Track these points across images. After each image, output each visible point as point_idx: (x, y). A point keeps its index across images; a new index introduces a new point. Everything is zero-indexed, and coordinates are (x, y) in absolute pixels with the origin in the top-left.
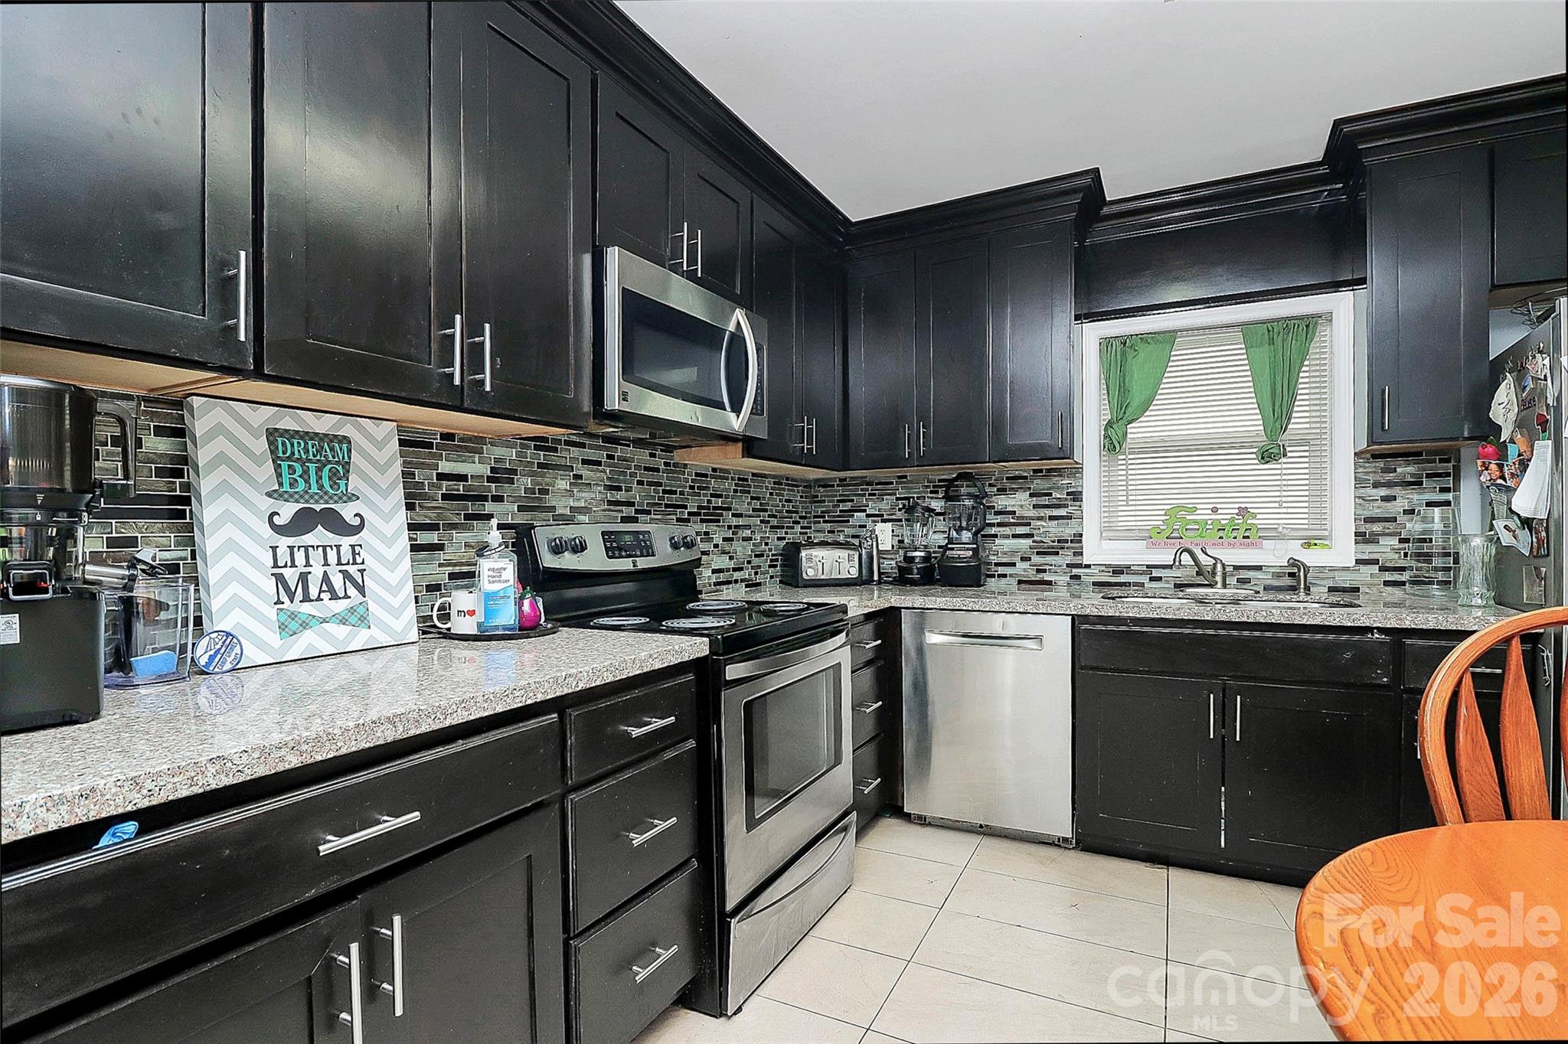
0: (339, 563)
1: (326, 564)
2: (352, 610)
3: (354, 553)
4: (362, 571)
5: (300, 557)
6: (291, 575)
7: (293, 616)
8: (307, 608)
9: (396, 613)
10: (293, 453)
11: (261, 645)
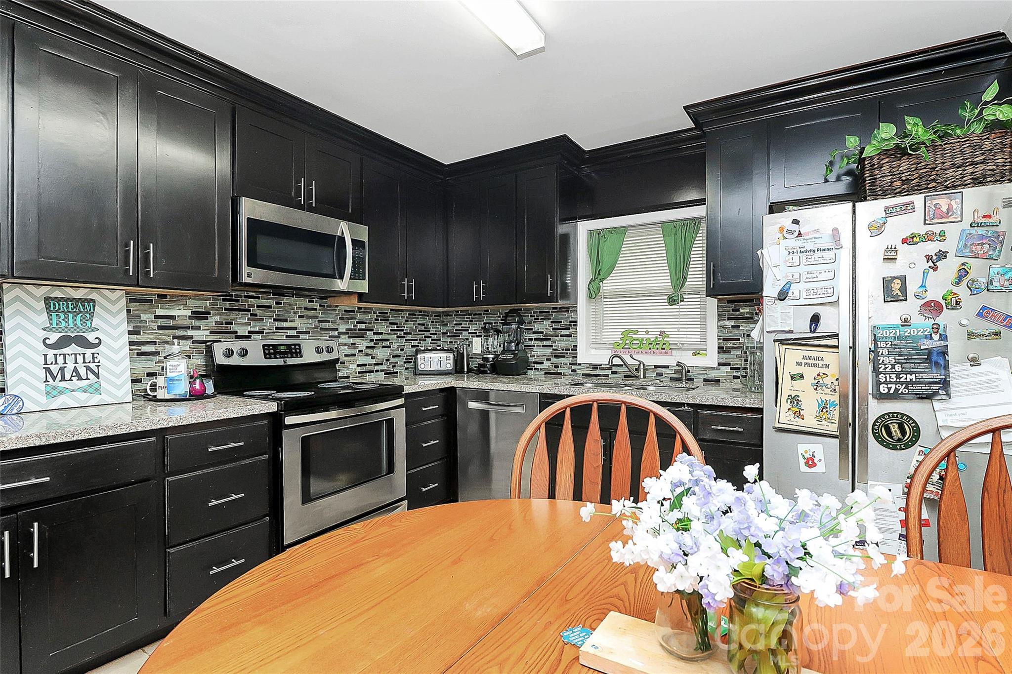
0: (84, 362)
1: (76, 362)
2: (90, 386)
3: (93, 358)
4: (98, 366)
5: (60, 360)
6: (55, 369)
7: (54, 388)
8: (63, 384)
9: (119, 387)
10: (59, 309)
11: (35, 402)
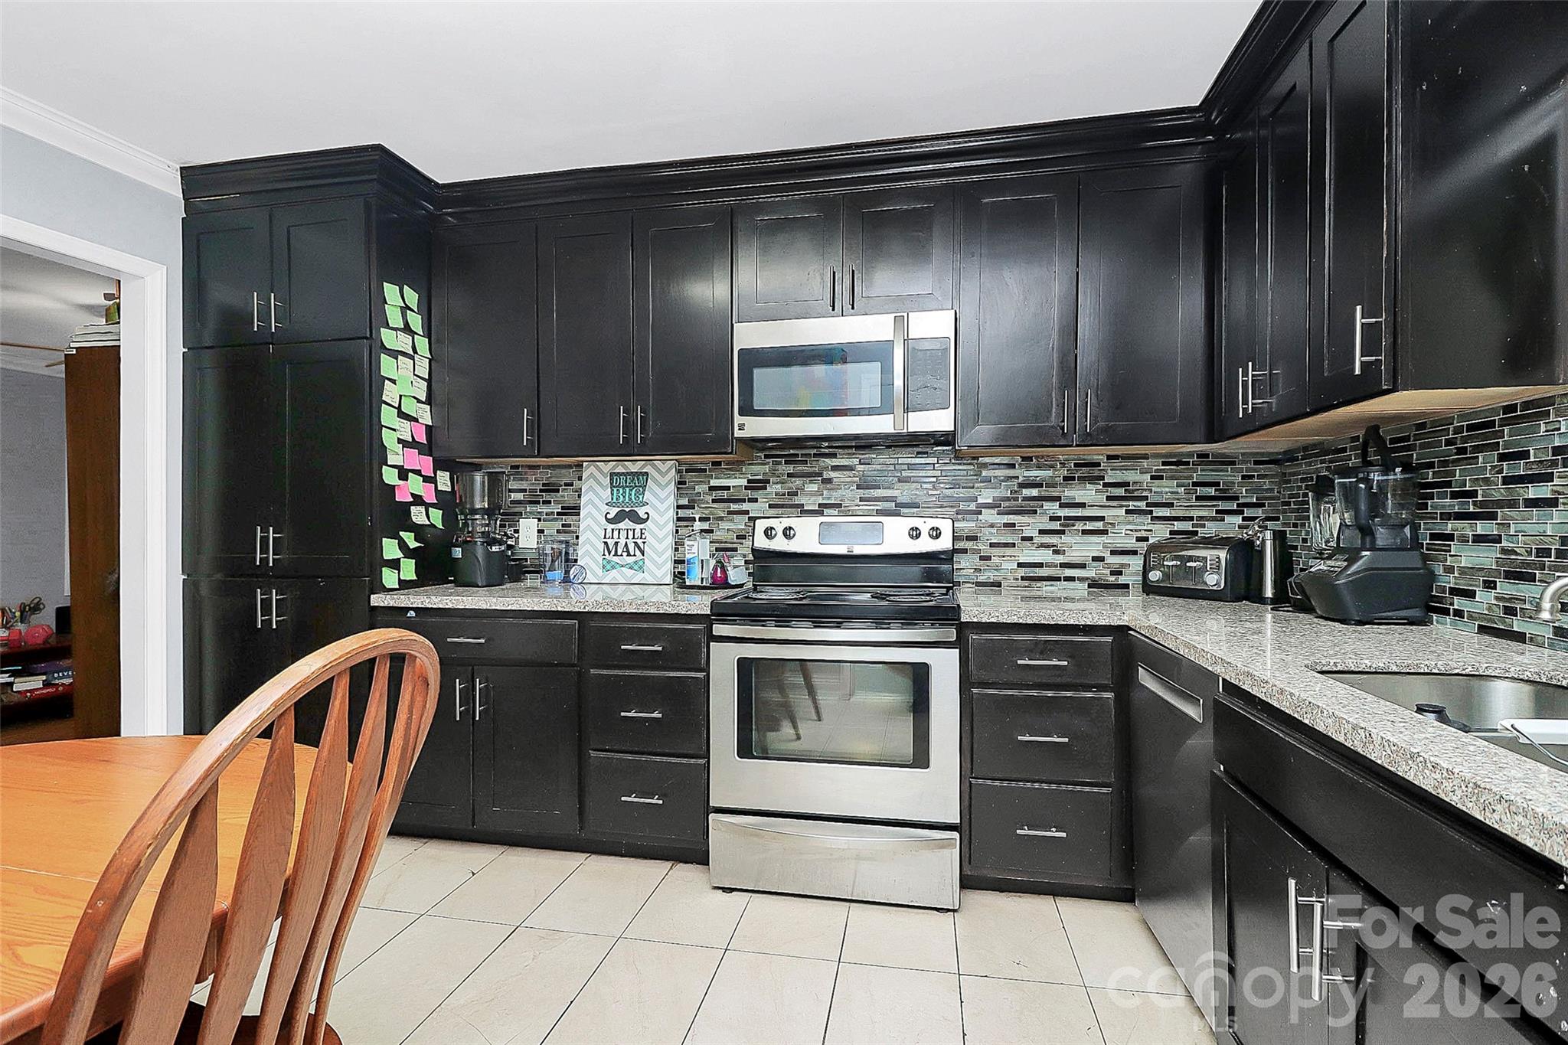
0: (634, 538)
1: (627, 538)
2: (636, 563)
3: (642, 534)
4: (644, 543)
5: (616, 533)
6: (611, 543)
7: (609, 562)
8: (615, 559)
9: (659, 567)
10: (620, 483)
11: (595, 574)
